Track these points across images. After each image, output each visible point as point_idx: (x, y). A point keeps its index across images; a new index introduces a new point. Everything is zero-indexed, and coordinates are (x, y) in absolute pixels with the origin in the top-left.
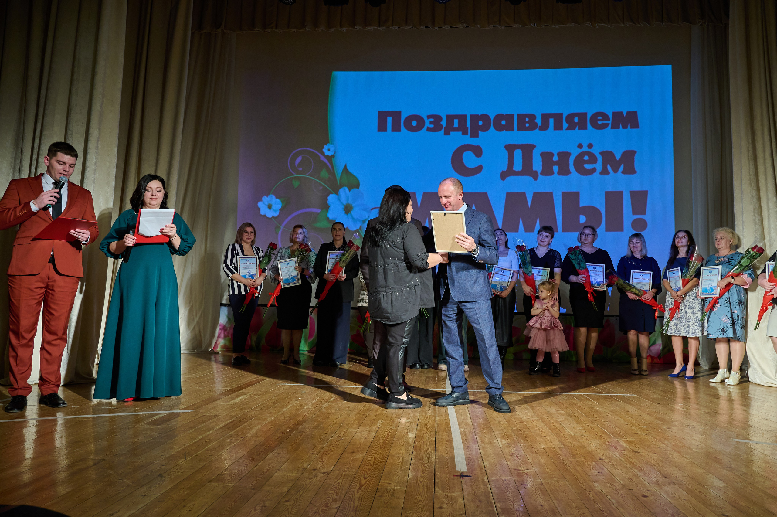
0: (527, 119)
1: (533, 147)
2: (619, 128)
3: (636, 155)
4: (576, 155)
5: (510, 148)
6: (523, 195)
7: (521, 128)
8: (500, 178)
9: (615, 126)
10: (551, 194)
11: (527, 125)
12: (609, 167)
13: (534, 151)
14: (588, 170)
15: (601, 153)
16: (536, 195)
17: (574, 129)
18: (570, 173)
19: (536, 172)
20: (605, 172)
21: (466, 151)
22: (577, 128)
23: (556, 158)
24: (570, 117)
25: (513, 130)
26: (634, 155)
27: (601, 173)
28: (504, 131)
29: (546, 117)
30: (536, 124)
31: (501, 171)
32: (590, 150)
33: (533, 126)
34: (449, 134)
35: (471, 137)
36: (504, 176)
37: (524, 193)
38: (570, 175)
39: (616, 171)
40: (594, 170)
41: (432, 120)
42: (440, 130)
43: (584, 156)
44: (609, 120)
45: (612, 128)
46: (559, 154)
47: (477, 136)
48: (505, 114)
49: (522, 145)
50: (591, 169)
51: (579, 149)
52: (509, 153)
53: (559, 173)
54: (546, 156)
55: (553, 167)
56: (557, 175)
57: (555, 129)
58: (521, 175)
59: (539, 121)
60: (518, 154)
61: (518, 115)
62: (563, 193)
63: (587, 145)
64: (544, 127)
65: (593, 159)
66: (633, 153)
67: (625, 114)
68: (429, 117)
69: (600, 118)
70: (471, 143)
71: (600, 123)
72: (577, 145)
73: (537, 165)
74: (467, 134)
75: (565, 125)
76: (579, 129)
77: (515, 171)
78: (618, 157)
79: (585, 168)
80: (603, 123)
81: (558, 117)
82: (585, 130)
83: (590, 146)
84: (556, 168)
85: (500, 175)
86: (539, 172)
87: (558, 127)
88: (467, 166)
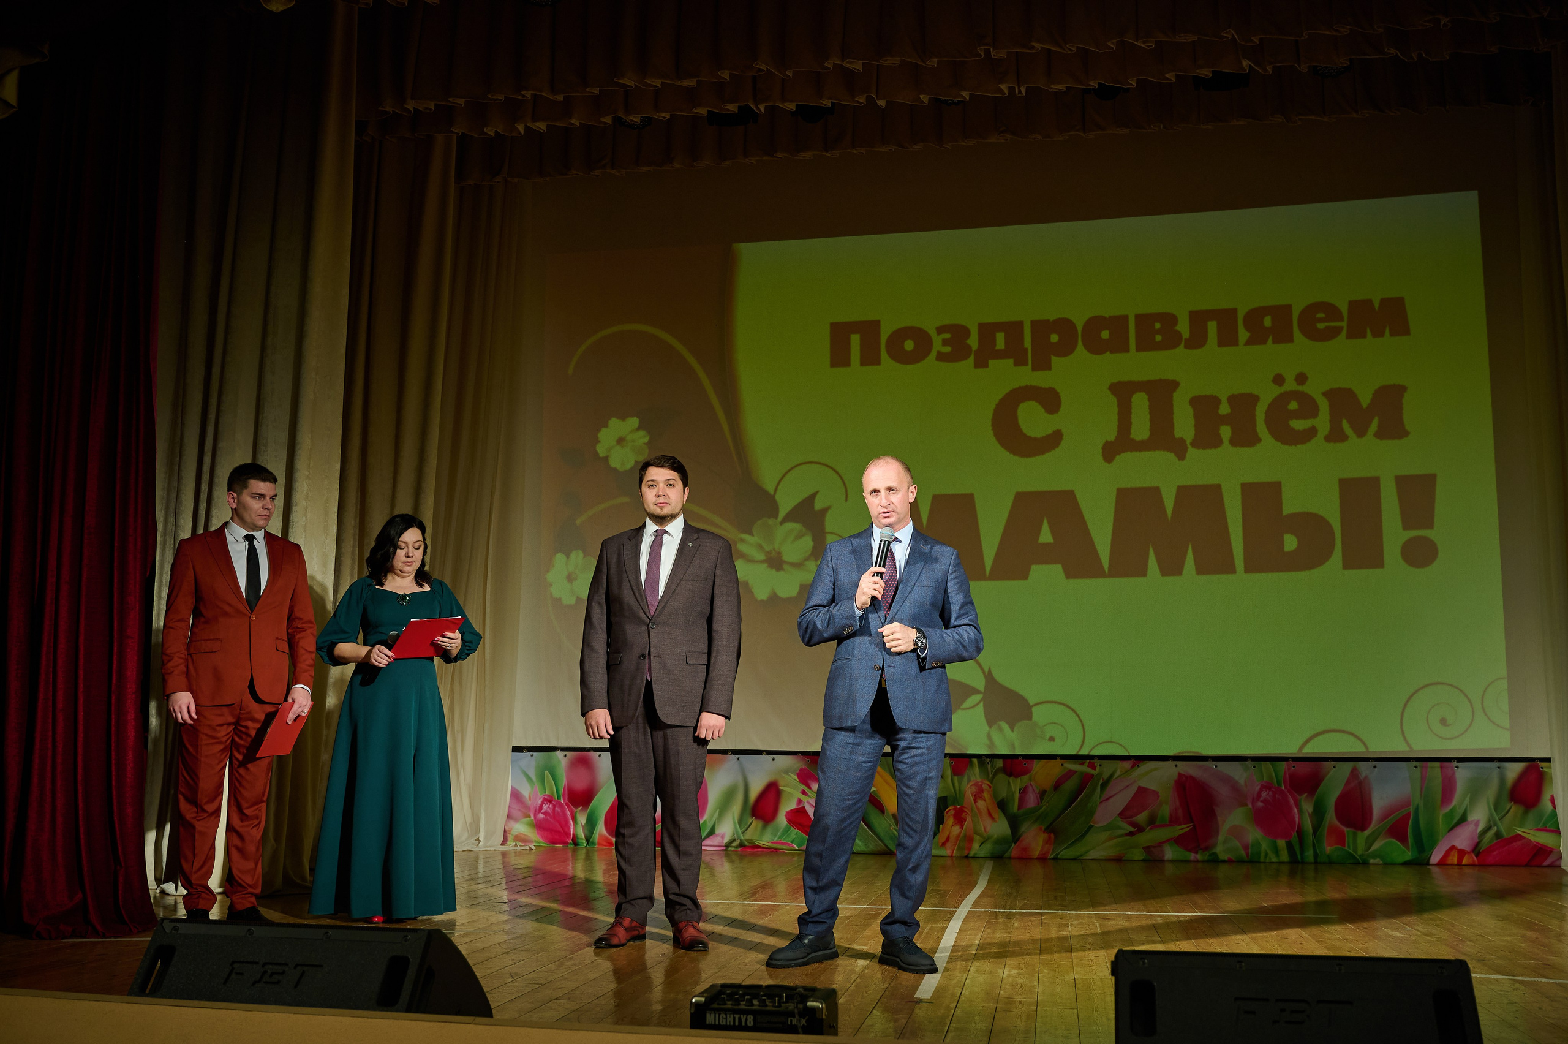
0: (1158, 326)
1: (1174, 385)
2: (1365, 337)
3: (1406, 395)
4: (1270, 400)
5: (1123, 391)
6: (1154, 493)
7: (1146, 344)
8: (1101, 459)
9: (1355, 333)
10: (1218, 487)
11: (1158, 338)
12: (1345, 425)
13: (1175, 395)
14: (1299, 431)
15: (1325, 394)
16: (1184, 493)
17: (1264, 342)
18: (1259, 440)
19: (1182, 441)
20: (1336, 436)
21: (1023, 401)
22: (1270, 339)
23: (1224, 409)
24: (1254, 317)
25: (1127, 350)
26: (1402, 396)
27: (1328, 439)
28: (1108, 353)
29: (1199, 319)
30: (1179, 335)
31: (1104, 442)
32: (1301, 388)
33: (1172, 341)
34: (986, 366)
35: (1034, 369)
36: (1110, 452)
37: (1156, 491)
38: (1258, 445)
39: (1361, 433)
40: (1312, 433)
41: (948, 336)
42: (965, 357)
43: (1288, 403)
44: (1342, 320)
45: (1349, 336)
46: (1232, 399)
47: (1047, 366)
48: (1107, 316)
49: (1149, 382)
50: (1304, 430)
51: (1277, 387)
52: (1118, 401)
53: (1234, 442)
54: (1204, 406)
55: (1219, 429)
56: (1229, 446)
57: (1222, 343)
58: (1149, 449)
59: (1184, 328)
60: (1140, 403)
61: (1137, 317)
62: (1244, 486)
63: (1294, 377)
64: (1197, 340)
65: (1309, 408)
66: (1399, 391)
67: (1377, 306)
68: (940, 330)
69: (1321, 315)
70: (1034, 383)
71: (1321, 326)
72: (1271, 378)
73: (1184, 425)
74: (1025, 364)
75: (1243, 335)
76: (1274, 342)
77: (1133, 440)
78: (1365, 399)
79: (1293, 429)
80: (1326, 327)
81: (1226, 318)
82: (1290, 345)
83: (1301, 378)
84: (1226, 432)
85: (1100, 451)
86: (1188, 442)
87: (1228, 339)
88: (1028, 434)
